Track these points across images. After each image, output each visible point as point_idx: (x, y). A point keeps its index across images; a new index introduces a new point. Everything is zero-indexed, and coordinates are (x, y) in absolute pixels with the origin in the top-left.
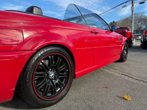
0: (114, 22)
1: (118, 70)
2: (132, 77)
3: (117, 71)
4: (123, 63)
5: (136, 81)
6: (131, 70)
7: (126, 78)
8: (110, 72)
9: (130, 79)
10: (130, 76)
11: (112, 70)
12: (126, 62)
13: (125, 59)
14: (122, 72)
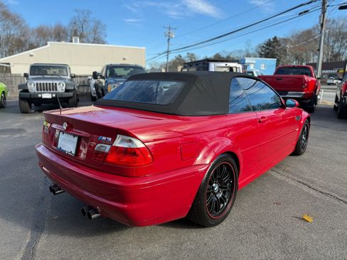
0: (275, 38)
1: (291, 173)
2: (314, 187)
3: (290, 176)
4: (300, 157)
5: (321, 194)
6: (313, 174)
7: (306, 189)
8: (279, 177)
9: (312, 192)
10: (311, 185)
11: (281, 172)
12: (305, 156)
13: (302, 150)
14: (299, 178)
